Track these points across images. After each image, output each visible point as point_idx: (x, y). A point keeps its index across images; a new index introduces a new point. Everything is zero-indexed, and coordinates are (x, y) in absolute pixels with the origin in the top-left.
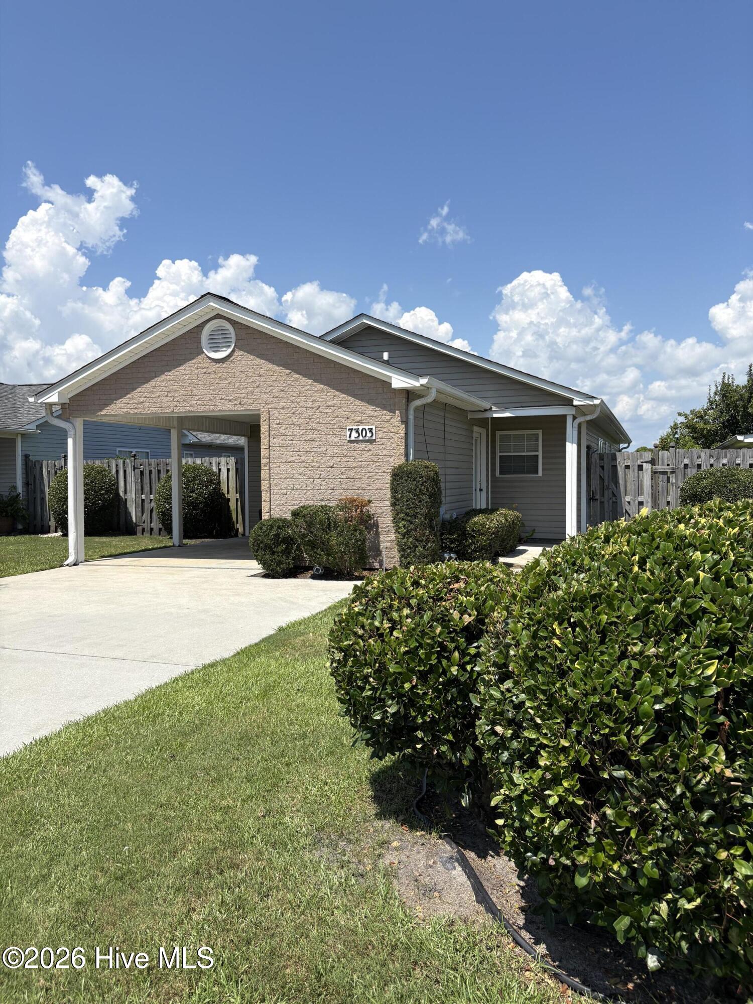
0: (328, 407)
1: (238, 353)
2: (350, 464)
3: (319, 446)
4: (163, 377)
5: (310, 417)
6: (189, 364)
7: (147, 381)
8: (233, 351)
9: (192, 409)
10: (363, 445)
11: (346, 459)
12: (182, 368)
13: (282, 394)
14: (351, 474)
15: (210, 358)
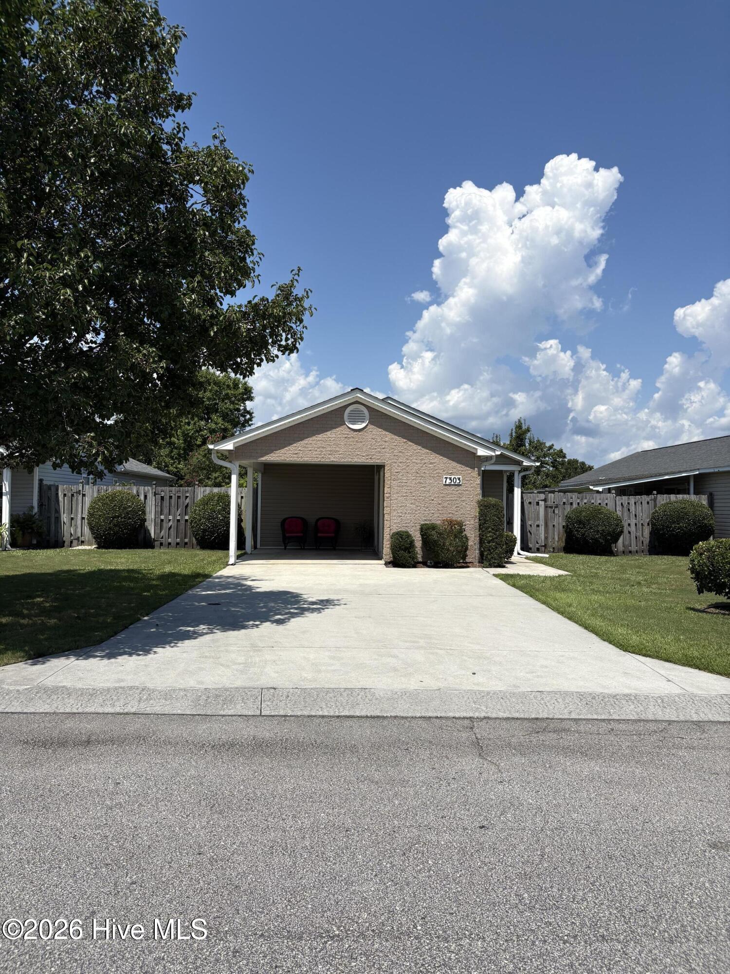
0: (431, 463)
1: (370, 426)
2: (444, 499)
3: (424, 487)
4: (314, 438)
5: (419, 469)
6: (334, 431)
7: (302, 440)
8: (367, 425)
9: (335, 460)
10: (453, 488)
11: (442, 495)
12: (329, 433)
13: (401, 454)
14: (446, 504)
15: (350, 428)
